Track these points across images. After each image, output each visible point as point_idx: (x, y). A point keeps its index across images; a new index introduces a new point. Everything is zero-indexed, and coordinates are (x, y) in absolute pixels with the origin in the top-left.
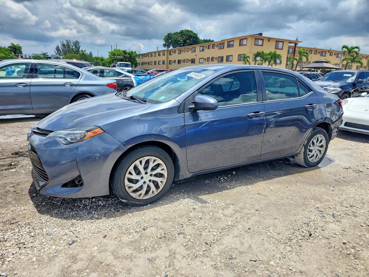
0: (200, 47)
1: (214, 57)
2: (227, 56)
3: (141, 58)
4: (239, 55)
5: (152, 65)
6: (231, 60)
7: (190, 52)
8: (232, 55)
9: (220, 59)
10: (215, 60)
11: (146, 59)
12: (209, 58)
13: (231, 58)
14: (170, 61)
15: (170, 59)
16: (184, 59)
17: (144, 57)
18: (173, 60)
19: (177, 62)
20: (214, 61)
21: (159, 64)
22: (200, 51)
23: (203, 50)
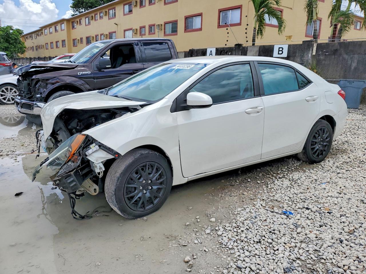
0: (124, 5)
1: (154, 25)
2: (187, 18)
3: (34, 38)
4: (220, 11)
5: (48, 49)
6: (199, 26)
7: (106, 18)
8: (200, 15)
9: (169, 27)
10: (157, 30)
11: (41, 40)
12: (144, 27)
13: (197, 23)
14: (74, 40)
15: (73, 37)
16: (96, 34)
17: (38, 37)
18: (78, 39)
19: (84, 40)
20: (154, 33)
21: (57, 47)
22: (124, 15)
23: (130, 11)
